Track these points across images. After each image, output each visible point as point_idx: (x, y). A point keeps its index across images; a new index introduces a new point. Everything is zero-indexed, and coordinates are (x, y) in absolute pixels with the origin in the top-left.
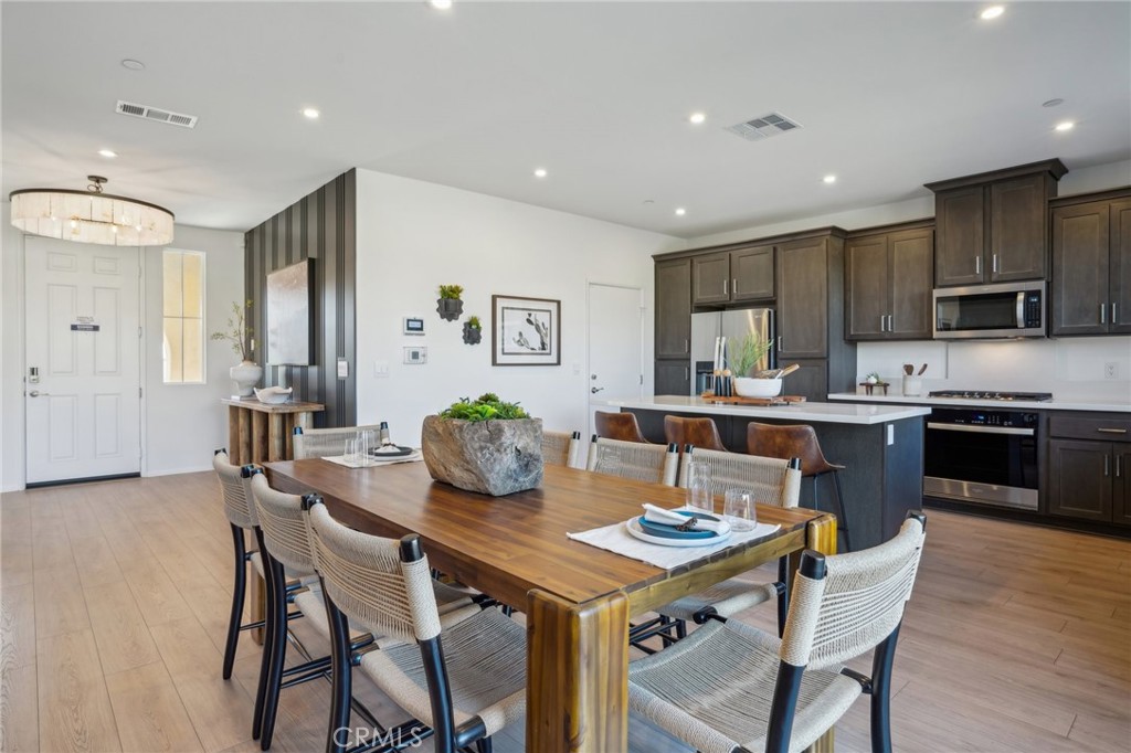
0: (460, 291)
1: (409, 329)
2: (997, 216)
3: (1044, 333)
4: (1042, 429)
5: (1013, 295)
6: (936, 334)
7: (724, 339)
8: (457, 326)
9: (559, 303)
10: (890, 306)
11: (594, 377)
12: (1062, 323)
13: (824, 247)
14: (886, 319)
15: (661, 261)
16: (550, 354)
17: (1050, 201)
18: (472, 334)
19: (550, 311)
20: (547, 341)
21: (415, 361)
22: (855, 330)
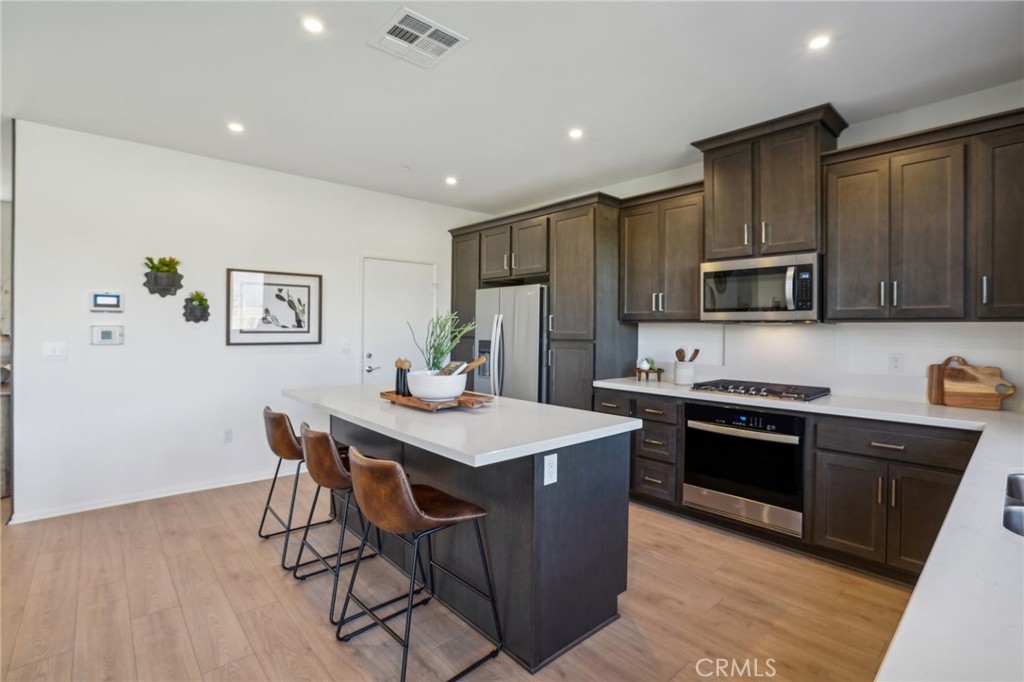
0: (177, 263)
1: (96, 305)
2: (766, 176)
3: (815, 317)
4: (809, 439)
5: (782, 270)
6: (704, 316)
7: (501, 316)
8: (177, 302)
9: (320, 277)
10: (661, 282)
11: (370, 356)
12: (836, 306)
13: (591, 215)
14: (657, 297)
15: (459, 235)
16: (308, 332)
17: (823, 158)
18: (197, 310)
19: (309, 287)
20: (304, 318)
21: (107, 341)
22: (628, 309)
